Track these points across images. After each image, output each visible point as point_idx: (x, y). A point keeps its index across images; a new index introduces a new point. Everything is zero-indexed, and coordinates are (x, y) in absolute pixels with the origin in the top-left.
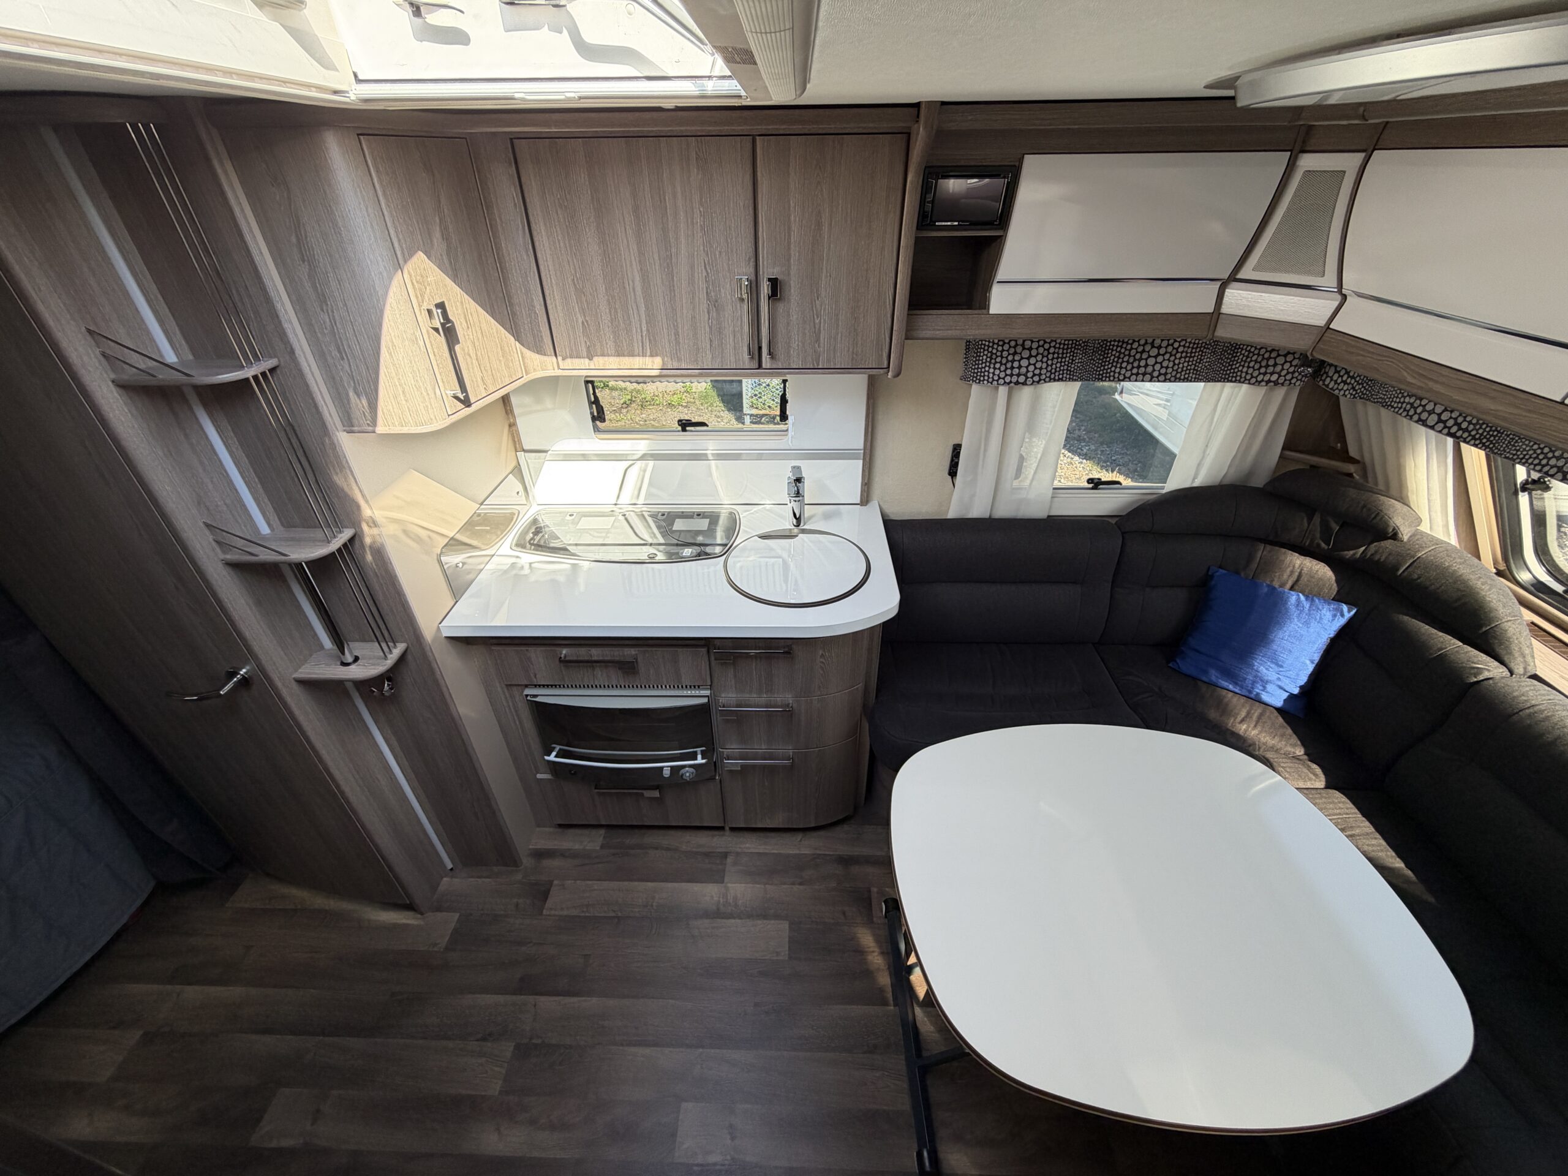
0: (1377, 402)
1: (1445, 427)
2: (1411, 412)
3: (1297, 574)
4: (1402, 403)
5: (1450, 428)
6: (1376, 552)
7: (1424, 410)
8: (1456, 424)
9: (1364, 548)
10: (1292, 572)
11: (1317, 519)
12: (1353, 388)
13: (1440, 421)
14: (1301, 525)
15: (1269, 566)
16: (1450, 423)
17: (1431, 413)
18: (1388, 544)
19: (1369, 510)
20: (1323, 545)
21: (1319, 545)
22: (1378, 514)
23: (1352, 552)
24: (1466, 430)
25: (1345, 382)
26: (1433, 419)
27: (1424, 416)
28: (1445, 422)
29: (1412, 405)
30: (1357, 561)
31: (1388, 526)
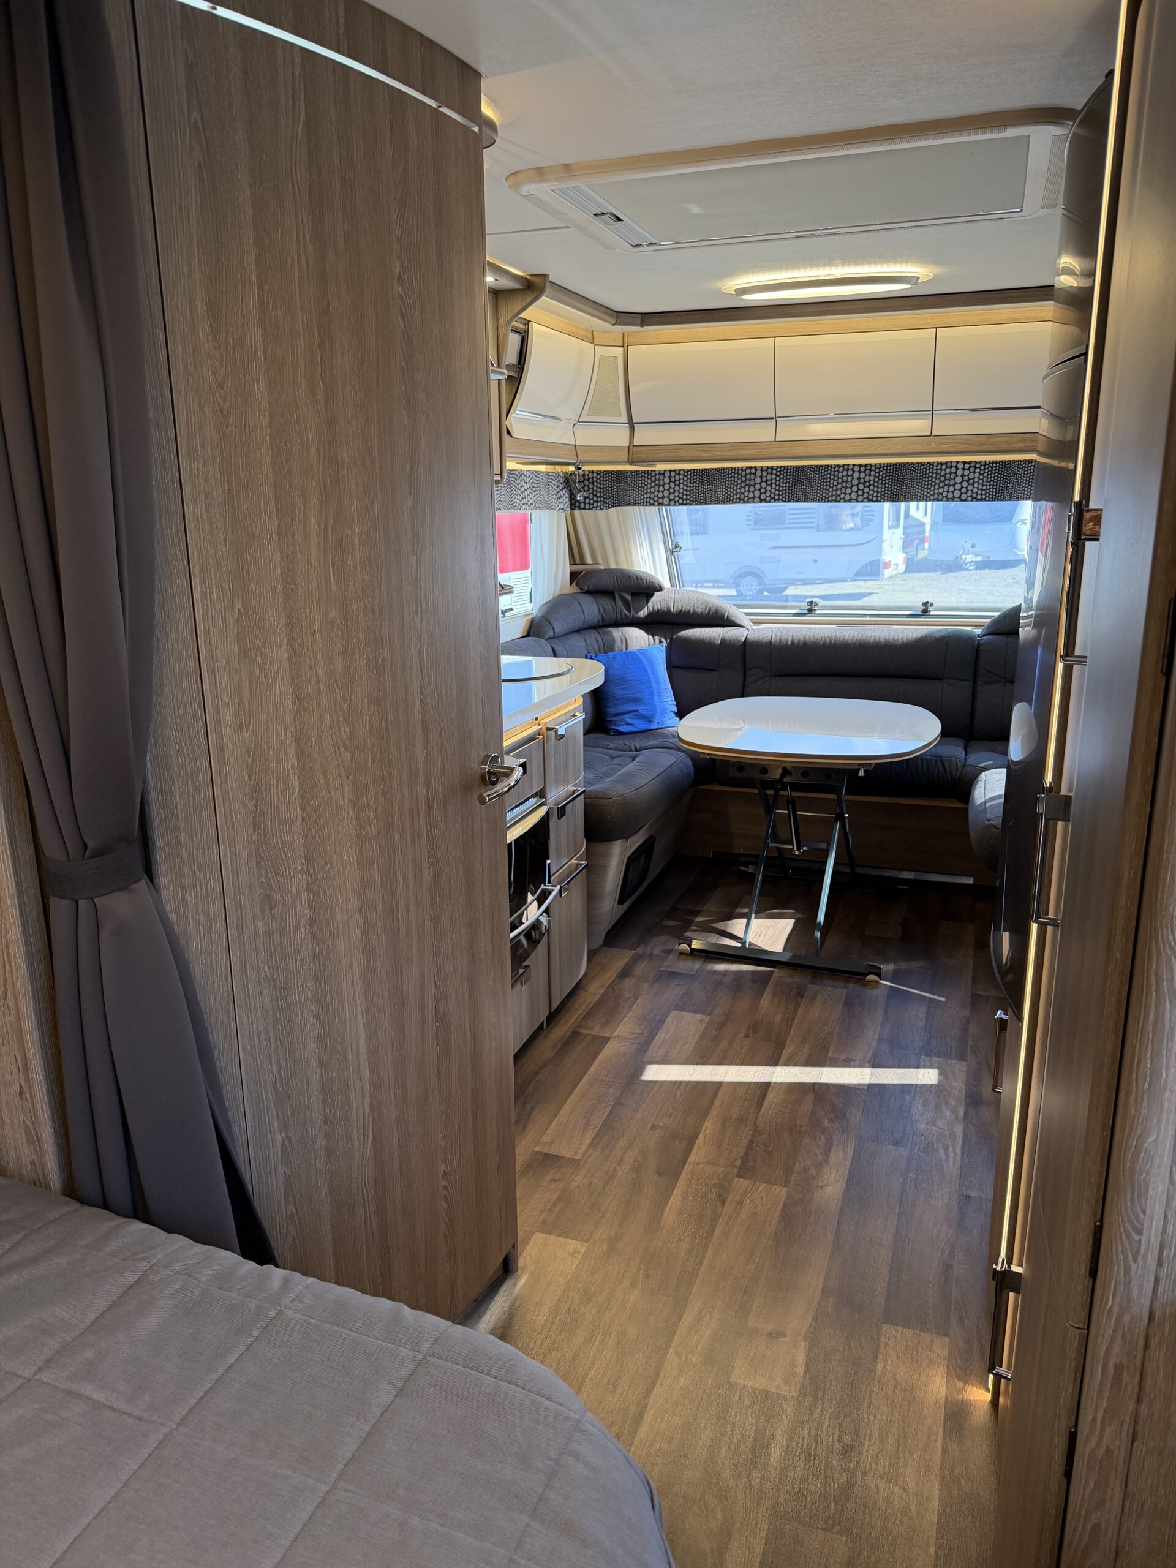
0: (627, 504)
1: (675, 502)
2: (652, 502)
5: (678, 501)
6: (654, 605)
7: (659, 498)
8: (680, 498)
9: (647, 606)
10: (621, 640)
11: (617, 597)
12: (606, 503)
13: (670, 500)
14: (614, 606)
16: (677, 499)
17: (663, 497)
18: (658, 595)
24: (687, 499)
25: (597, 502)
26: (666, 501)
27: (660, 501)
28: (673, 500)
29: (650, 498)
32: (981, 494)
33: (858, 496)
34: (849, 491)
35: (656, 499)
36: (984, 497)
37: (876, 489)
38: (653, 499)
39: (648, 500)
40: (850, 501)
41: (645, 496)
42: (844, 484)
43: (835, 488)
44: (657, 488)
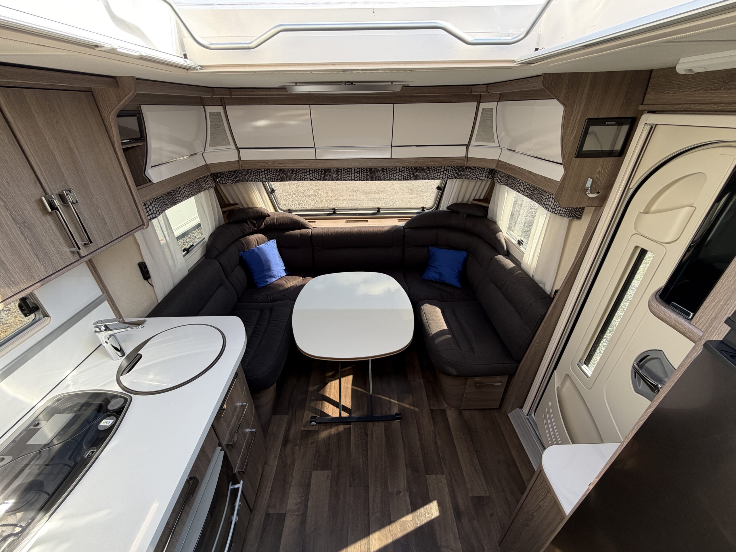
0: (244, 181)
1: (269, 180)
3: (256, 241)
4: (253, 179)
6: (267, 222)
8: (271, 178)
9: (263, 224)
10: (254, 241)
11: (248, 222)
12: (233, 180)
13: (266, 179)
14: (248, 226)
15: (248, 243)
17: (262, 178)
18: (267, 219)
19: (259, 212)
20: (255, 228)
21: (254, 229)
22: (261, 212)
23: (262, 226)
24: (274, 179)
25: (228, 180)
26: (264, 179)
30: (264, 228)
31: (266, 214)
32: (407, 177)
33: (355, 178)
34: (350, 176)
35: (259, 179)
36: (408, 178)
37: (362, 175)
38: (258, 179)
39: (255, 179)
40: (351, 180)
41: (253, 177)
42: (348, 173)
43: (344, 174)
44: (258, 173)
